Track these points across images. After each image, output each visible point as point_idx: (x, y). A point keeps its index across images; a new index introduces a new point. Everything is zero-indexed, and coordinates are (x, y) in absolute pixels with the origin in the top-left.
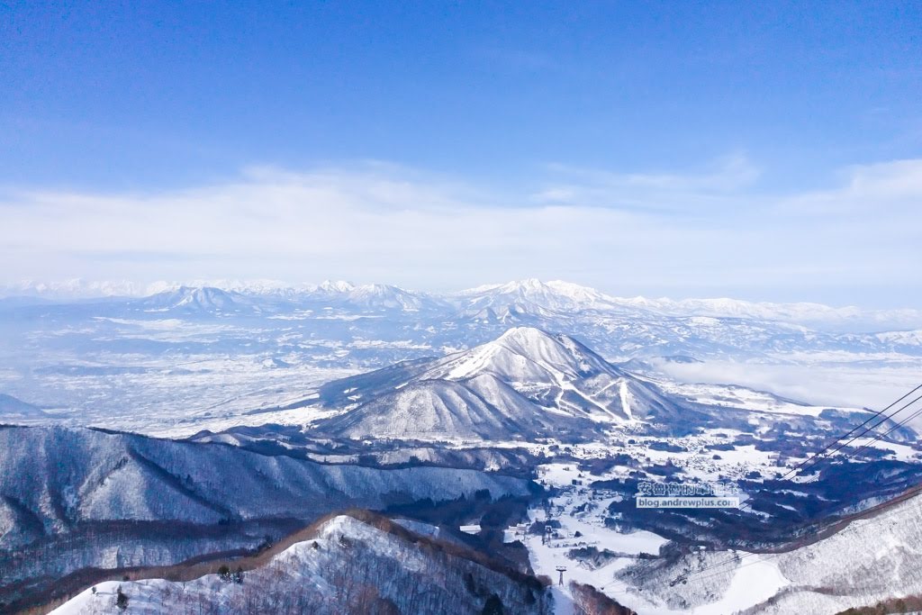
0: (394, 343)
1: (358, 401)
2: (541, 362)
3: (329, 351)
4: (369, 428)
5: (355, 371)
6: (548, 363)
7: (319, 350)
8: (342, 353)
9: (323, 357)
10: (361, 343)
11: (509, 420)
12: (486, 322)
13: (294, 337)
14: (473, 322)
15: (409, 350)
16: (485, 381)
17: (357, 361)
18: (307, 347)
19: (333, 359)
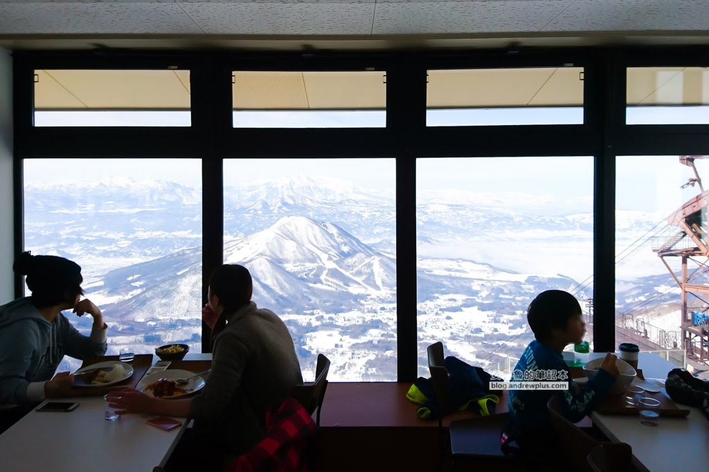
0: (174, 233)
1: (141, 287)
2: (309, 246)
3: (112, 241)
4: (153, 311)
5: (137, 260)
6: (315, 246)
7: (102, 241)
8: (124, 244)
9: (106, 248)
10: (142, 233)
11: (281, 297)
12: (260, 212)
13: (77, 229)
14: (248, 212)
15: (189, 239)
16: (260, 264)
17: (139, 251)
18: (90, 238)
19: (116, 249)
